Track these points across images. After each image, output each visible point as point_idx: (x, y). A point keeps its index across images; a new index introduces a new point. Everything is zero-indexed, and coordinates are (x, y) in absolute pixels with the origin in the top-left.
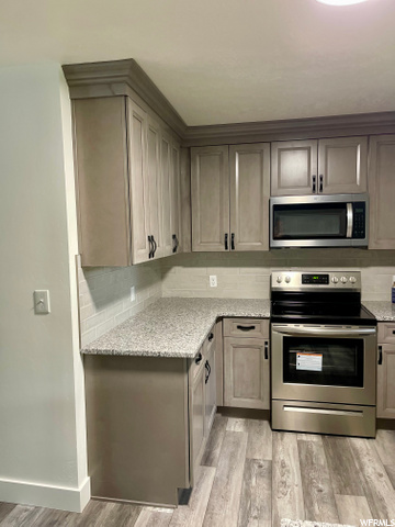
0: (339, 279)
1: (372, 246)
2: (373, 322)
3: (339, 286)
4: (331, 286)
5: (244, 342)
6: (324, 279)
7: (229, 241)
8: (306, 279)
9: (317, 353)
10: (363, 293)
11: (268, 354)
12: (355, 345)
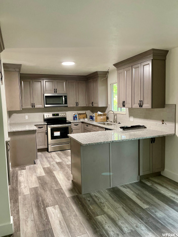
0: (61, 115)
1: (69, 106)
2: (70, 123)
3: (61, 116)
4: (59, 116)
5: (40, 131)
6: (58, 115)
7: (33, 106)
8: (53, 115)
9: (58, 131)
10: (67, 118)
11: (47, 133)
12: (67, 128)
